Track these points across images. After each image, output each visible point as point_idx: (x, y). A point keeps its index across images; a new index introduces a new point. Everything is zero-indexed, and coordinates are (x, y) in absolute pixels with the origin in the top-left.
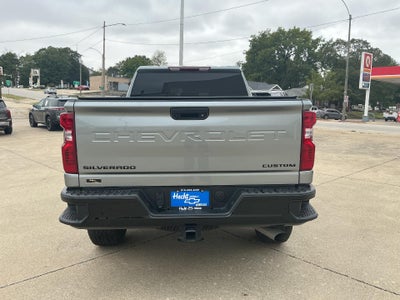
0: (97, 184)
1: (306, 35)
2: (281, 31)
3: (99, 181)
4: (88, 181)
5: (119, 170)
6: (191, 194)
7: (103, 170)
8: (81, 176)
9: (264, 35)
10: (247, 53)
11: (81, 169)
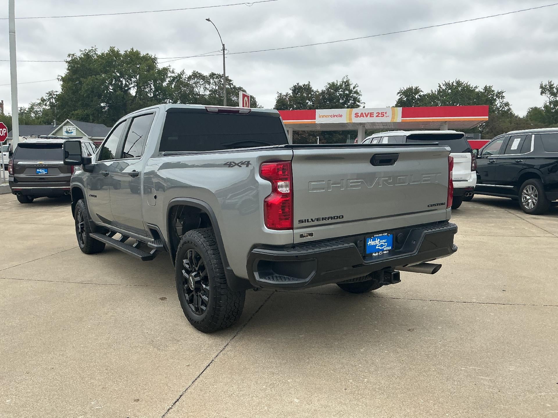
0: (309, 239)
1: (150, 62)
2: (114, 53)
3: (311, 235)
4: (302, 236)
5: (330, 221)
6: (381, 238)
7: (316, 223)
8: (296, 231)
9: (87, 56)
10: (63, 79)
11: (296, 224)
